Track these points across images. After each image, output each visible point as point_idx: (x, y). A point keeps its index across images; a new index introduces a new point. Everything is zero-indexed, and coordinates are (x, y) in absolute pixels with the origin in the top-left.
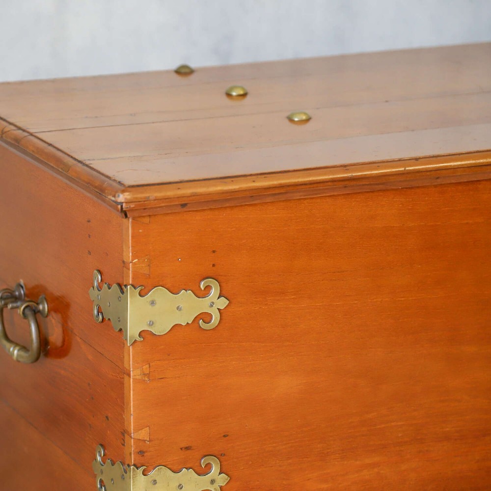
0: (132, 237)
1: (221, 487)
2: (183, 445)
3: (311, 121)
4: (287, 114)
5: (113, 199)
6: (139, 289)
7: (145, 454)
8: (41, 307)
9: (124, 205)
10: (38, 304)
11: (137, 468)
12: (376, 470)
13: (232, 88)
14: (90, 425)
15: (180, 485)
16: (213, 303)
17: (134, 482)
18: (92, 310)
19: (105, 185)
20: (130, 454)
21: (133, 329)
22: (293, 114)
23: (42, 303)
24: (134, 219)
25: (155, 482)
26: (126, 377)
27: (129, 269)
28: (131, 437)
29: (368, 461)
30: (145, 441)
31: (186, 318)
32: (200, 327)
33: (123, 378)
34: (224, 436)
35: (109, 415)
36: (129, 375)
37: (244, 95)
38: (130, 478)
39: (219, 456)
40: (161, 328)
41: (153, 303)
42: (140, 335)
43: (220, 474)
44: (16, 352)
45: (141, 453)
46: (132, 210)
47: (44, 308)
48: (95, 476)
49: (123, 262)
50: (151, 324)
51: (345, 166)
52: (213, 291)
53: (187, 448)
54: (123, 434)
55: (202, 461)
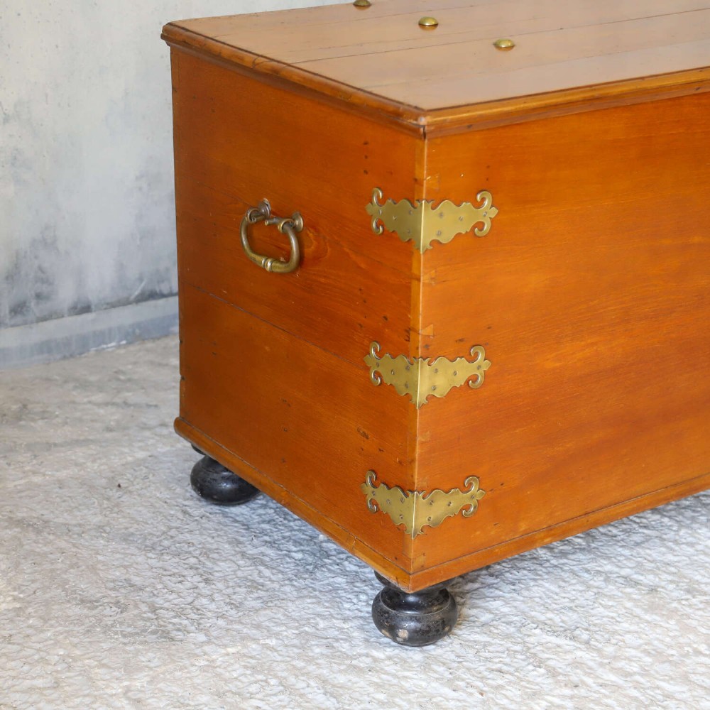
0: (428, 156)
1: (484, 371)
2: (459, 337)
3: (514, 48)
5: (415, 122)
6: (431, 204)
7: (430, 347)
9: (426, 128)
10: (294, 220)
11: (424, 359)
12: (595, 348)
14: (360, 325)
15: (455, 372)
16: (486, 213)
17: (421, 372)
18: (370, 224)
19: (401, 110)
20: (417, 348)
21: (425, 238)
22: (500, 41)
24: (429, 140)
25: (436, 371)
26: (414, 283)
27: (422, 185)
28: (419, 334)
29: (589, 341)
30: (429, 336)
31: (464, 228)
32: (475, 234)
33: (410, 283)
34: (489, 328)
35: (388, 315)
36: (419, 280)
37: (436, 25)
38: (418, 369)
39: (485, 345)
40: (446, 238)
41: (441, 215)
42: (431, 244)
43: (485, 360)
44: (269, 264)
45: (427, 346)
46: (431, 132)
47: (300, 223)
48: (368, 369)
49: (416, 180)
50: (439, 234)
51: (590, 86)
52: (486, 203)
53: (461, 340)
54: (408, 332)
55: (472, 350)
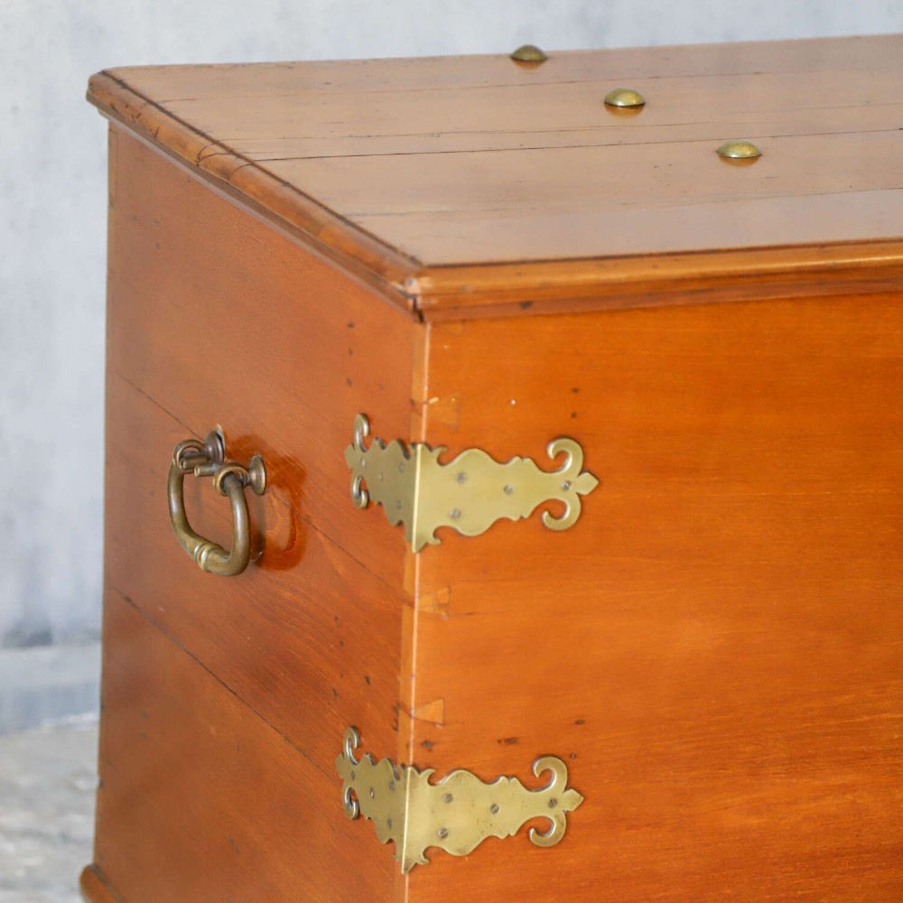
0: (431, 357)
1: (567, 814)
2: (503, 734)
3: (761, 160)
4: (718, 145)
5: (400, 287)
6: (437, 452)
7: (435, 748)
8: (254, 476)
9: (419, 300)
10: (248, 470)
11: (419, 771)
12: (849, 797)
13: (617, 93)
14: (334, 690)
15: (494, 806)
16: (569, 483)
17: (411, 796)
18: (349, 486)
19: (386, 262)
20: (408, 746)
21: (422, 524)
22: (728, 146)
23: (256, 468)
24: (434, 325)
25: (449, 798)
26: (406, 608)
27: (420, 414)
28: (410, 715)
29: (835, 780)
30: (434, 724)
31: (517, 509)
32: (543, 525)
33: (400, 610)
34: (577, 723)
35: (372, 676)
36: (412, 605)
37: (638, 107)
38: (405, 789)
39: (568, 759)
40: (474, 524)
41: (461, 477)
42: (436, 534)
43: (566, 789)
44: (204, 555)
45: (427, 744)
46: (432, 309)
47: (259, 477)
48: (340, 783)
49: (412, 402)
50: (456, 515)
51: (822, 246)
52: (569, 463)
53: (510, 741)
54: (396, 711)
55: (537, 764)
